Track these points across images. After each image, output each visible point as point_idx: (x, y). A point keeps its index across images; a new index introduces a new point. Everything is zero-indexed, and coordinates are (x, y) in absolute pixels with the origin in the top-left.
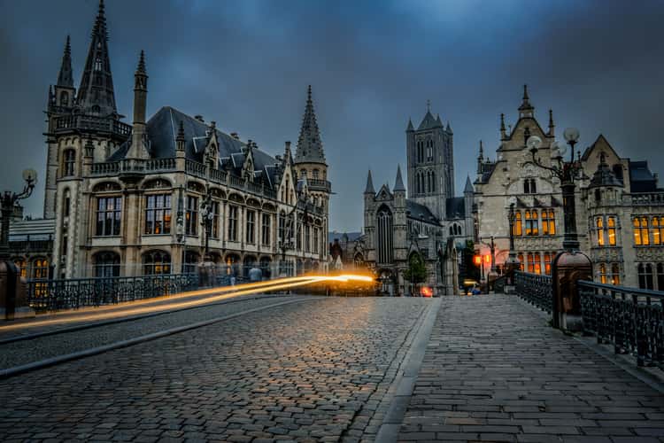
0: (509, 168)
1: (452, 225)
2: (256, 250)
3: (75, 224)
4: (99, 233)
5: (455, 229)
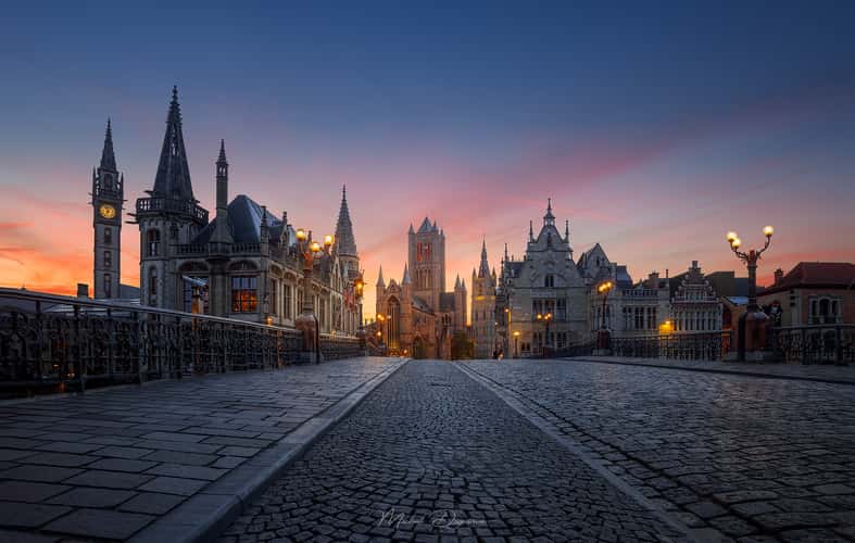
1: (444, 315)
5: (447, 319)
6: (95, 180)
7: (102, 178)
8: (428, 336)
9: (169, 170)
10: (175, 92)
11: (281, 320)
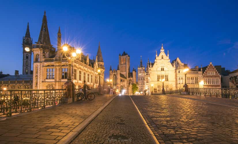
0: (158, 64)
1: (130, 79)
2: (89, 84)
3: (40, 76)
4: (47, 79)
5: (130, 80)
6: (24, 40)
7: (26, 39)
8: (125, 85)
9: (43, 36)
10: (45, 12)
11: (78, 81)
